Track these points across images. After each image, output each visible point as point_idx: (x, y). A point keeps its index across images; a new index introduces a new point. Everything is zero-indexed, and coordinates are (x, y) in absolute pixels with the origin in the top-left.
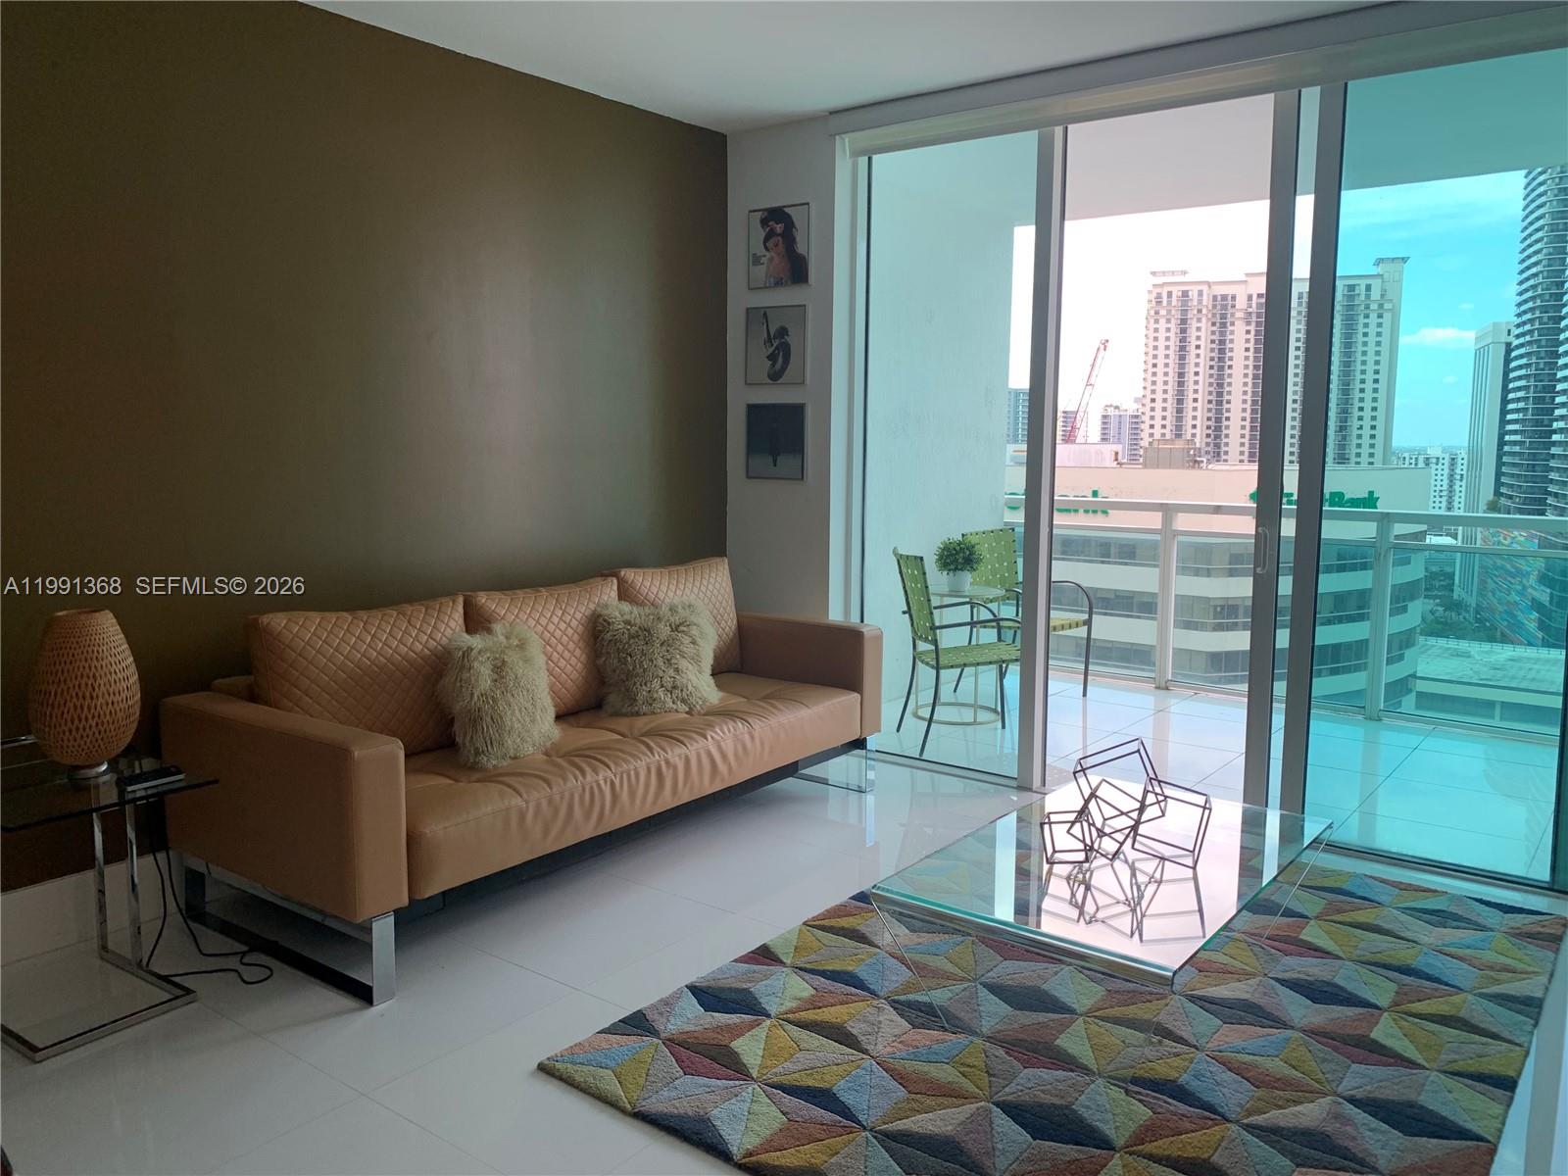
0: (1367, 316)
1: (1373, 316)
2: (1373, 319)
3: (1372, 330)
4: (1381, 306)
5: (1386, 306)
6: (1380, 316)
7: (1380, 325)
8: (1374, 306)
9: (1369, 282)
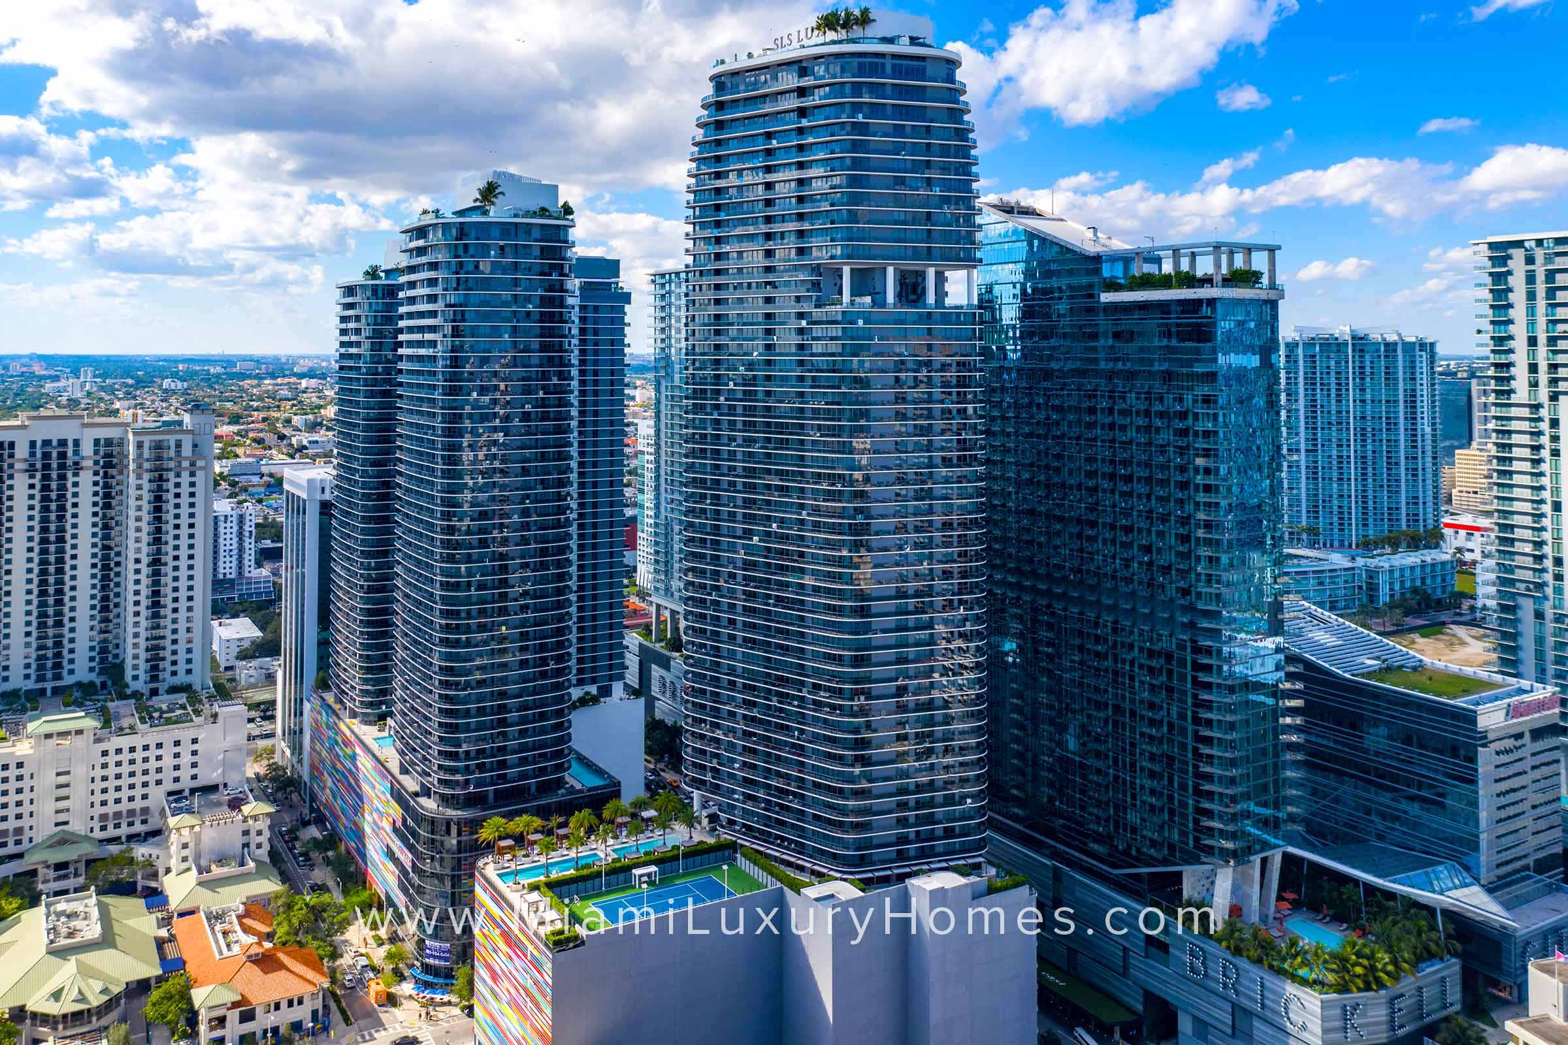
0: (178, 475)
1: (185, 475)
2: (185, 479)
3: (185, 490)
4: (193, 464)
5: (200, 463)
6: (192, 474)
7: (192, 484)
8: (186, 464)
9: (179, 437)
